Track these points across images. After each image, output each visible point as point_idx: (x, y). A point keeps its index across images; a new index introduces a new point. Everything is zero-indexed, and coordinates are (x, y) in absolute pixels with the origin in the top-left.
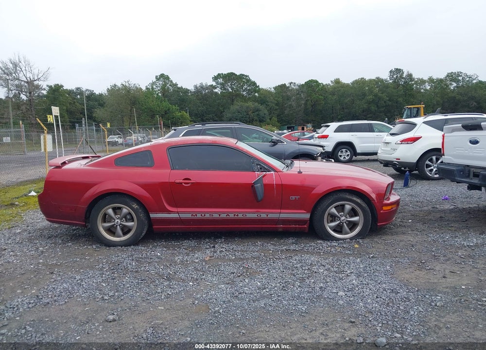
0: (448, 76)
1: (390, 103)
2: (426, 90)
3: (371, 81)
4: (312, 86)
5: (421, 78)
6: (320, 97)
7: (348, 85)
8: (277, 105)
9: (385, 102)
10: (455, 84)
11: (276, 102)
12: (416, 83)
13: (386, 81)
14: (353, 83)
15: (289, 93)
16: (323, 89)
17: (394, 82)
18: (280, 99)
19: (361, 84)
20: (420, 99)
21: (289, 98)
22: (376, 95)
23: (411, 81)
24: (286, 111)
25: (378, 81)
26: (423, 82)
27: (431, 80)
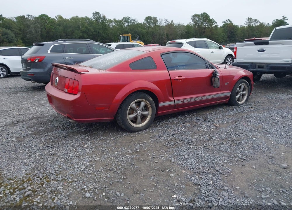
0: (123, 19)
1: (95, 33)
2: (113, 26)
3: (82, 18)
4: (43, 18)
5: (110, 19)
6: (52, 27)
7: (68, 20)
8: (20, 30)
9: (92, 32)
10: (127, 24)
11: (19, 29)
12: (108, 22)
13: (91, 19)
14: (71, 19)
15: (28, 23)
16: (53, 21)
17: (96, 20)
18: (22, 27)
19: (76, 20)
20: (111, 31)
21: (28, 26)
22: (86, 28)
23: (105, 20)
24: (27, 36)
25: (87, 18)
26: (111, 21)
27: (115, 21)
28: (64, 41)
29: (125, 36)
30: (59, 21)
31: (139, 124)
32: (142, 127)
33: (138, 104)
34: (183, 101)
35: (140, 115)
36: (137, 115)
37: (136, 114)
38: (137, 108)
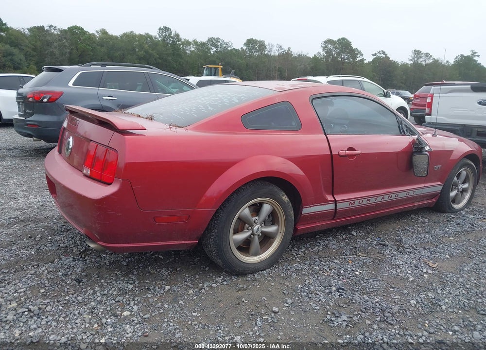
0: (209, 40)
1: (160, 61)
2: (192, 52)
3: (141, 36)
4: (75, 32)
5: (187, 39)
6: (88, 47)
7: (116, 37)
8: (35, 49)
9: (155, 59)
10: (215, 49)
11: (33, 47)
12: (183, 44)
13: (156, 38)
14: (122, 37)
15: (49, 38)
16: (90, 37)
17: (163, 40)
18: (38, 44)
19: (129, 38)
20: (187, 60)
21: (49, 44)
22: (146, 52)
23: (179, 41)
24: (47, 59)
25: (148, 36)
26: (188, 43)
27: (195, 42)
28: (102, 65)
29: (211, 68)
30: (101, 39)
31: (256, 254)
32: (262, 262)
33: (256, 209)
34: (352, 202)
35: (258, 235)
36: (253, 234)
37: (250, 232)
38: (254, 219)
